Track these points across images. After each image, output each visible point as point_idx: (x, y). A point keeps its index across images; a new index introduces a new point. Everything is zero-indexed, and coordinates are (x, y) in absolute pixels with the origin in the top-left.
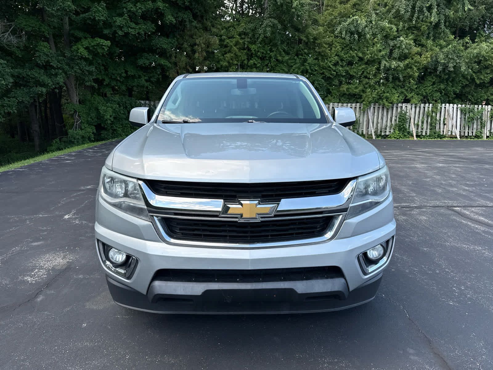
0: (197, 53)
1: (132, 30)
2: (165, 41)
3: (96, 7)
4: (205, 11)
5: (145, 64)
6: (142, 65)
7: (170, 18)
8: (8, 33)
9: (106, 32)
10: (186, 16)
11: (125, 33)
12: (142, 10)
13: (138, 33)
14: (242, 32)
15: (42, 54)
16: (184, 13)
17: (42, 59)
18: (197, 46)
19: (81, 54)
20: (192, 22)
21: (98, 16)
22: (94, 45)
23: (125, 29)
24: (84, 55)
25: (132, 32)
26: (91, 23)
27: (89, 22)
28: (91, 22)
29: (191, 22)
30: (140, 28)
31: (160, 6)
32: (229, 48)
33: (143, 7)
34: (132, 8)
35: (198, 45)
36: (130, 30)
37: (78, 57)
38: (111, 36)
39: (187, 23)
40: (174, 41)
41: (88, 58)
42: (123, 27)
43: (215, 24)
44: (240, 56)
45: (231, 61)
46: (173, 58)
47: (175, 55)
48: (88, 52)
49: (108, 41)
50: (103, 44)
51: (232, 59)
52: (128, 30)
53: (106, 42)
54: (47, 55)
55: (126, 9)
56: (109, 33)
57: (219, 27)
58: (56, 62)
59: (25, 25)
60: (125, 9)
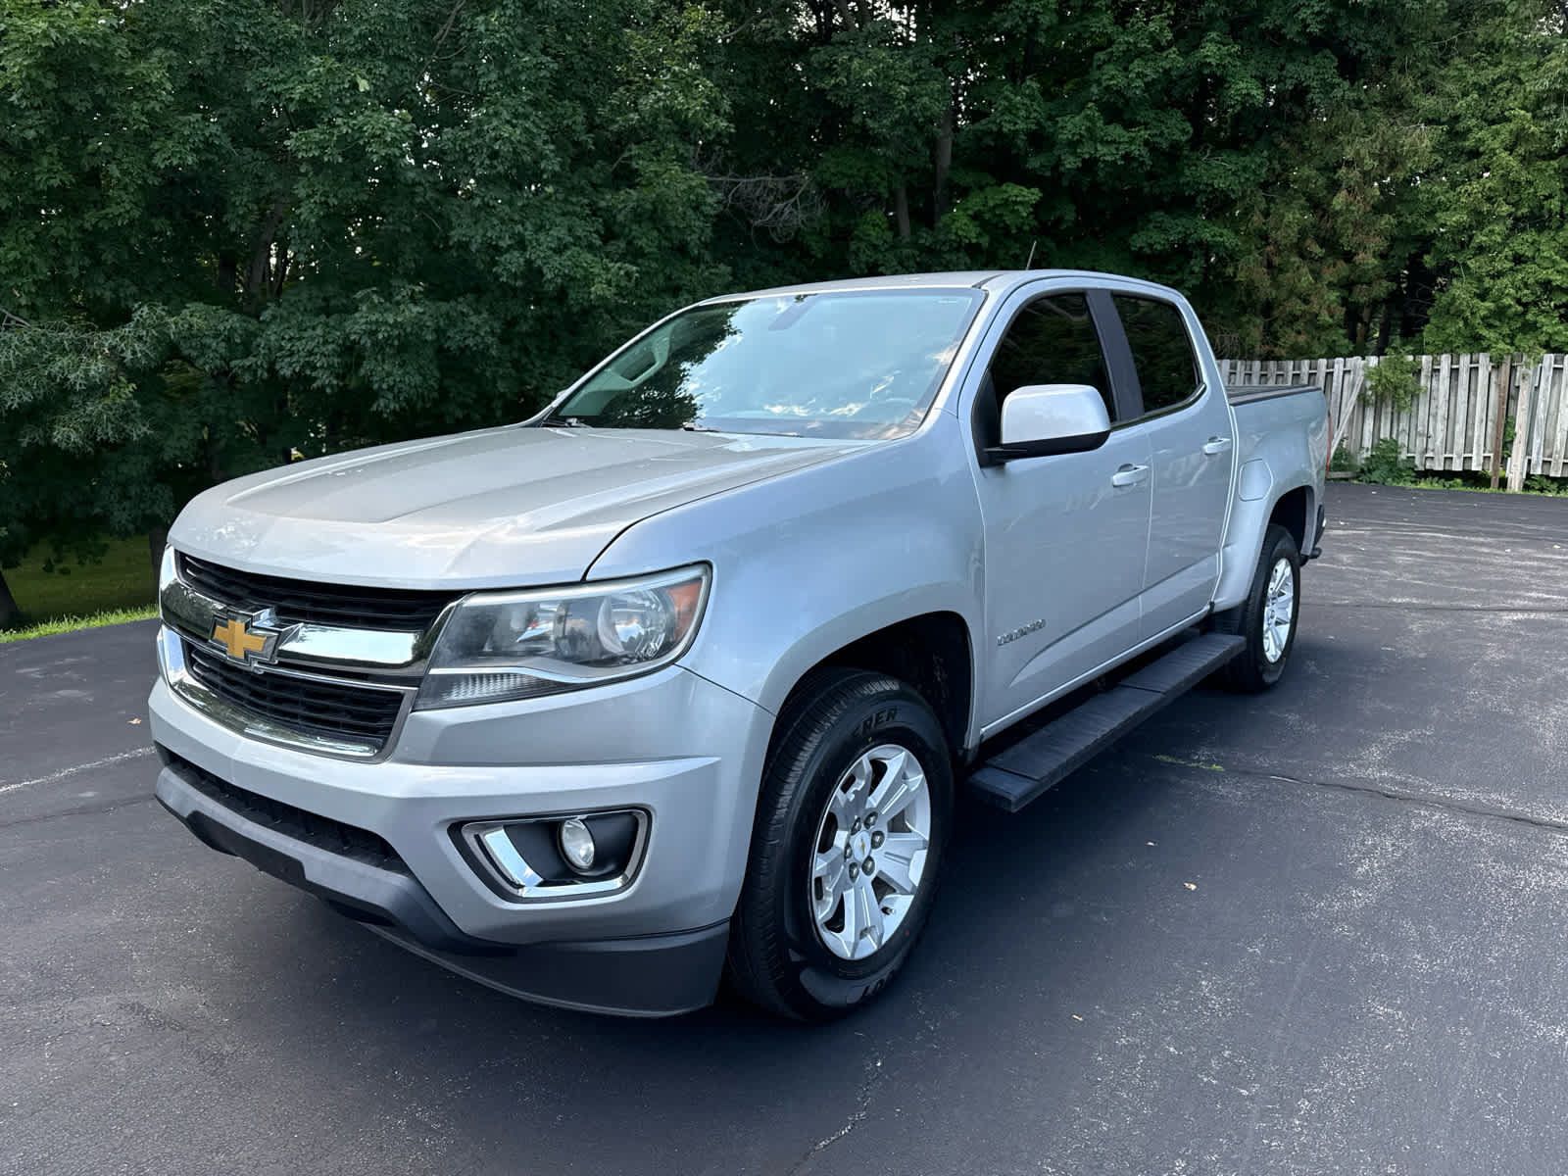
0: (1344, 193)
1: (1105, 150)
2: (1229, 167)
3: (1006, 98)
4: (1400, 41)
5: (1151, 246)
6: (1141, 248)
7: (1245, 87)
8: (792, 200)
9: (1034, 163)
10: (1315, 71)
11: (1084, 161)
12: (1146, 80)
13: (1127, 157)
14: (1549, 90)
15: (863, 245)
16: (1307, 63)
17: (863, 258)
18: (1344, 170)
19: (956, 234)
20: (1333, 86)
21: (1009, 122)
22: (996, 206)
23: (1086, 150)
24: (966, 237)
25: (1104, 155)
26: (992, 144)
27: (989, 141)
28: (994, 140)
29: (1328, 87)
30: (1132, 141)
31: (1207, 56)
32: (1484, 159)
33: (1148, 71)
34: (1113, 77)
35: (1349, 164)
36: (1102, 149)
37: (951, 245)
38: (1048, 174)
39: (1315, 96)
40: (1258, 160)
41: (978, 245)
42: (1079, 142)
43: (1437, 80)
44: (1530, 183)
45: (1485, 207)
46: (1255, 218)
47: (1263, 206)
48: (980, 226)
49: (1035, 190)
50: (1018, 199)
51: (1489, 199)
52: (1096, 150)
53: (1025, 191)
54: (875, 247)
55: (1100, 84)
56: (1042, 166)
57: (1450, 87)
58: (895, 263)
59: (834, 174)
60: (1095, 85)
